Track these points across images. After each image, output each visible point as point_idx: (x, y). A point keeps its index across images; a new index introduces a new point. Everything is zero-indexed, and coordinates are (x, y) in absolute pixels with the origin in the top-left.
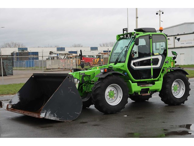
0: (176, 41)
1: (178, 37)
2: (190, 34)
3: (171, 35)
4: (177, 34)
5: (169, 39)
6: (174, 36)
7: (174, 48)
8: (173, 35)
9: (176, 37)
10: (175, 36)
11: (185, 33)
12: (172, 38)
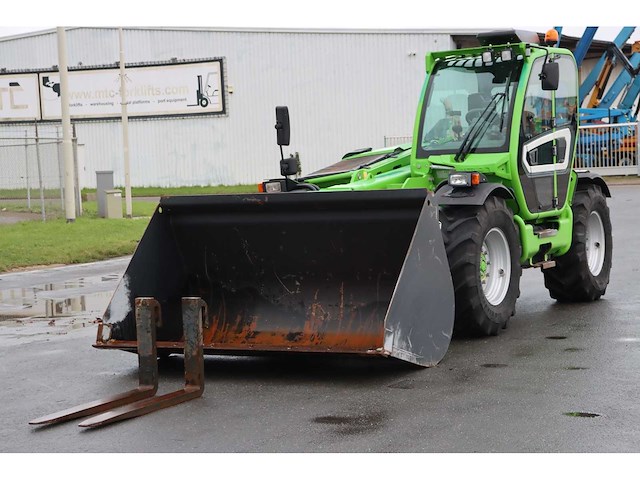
0: (48, 92)
1: (54, 78)
2: (105, 68)
3: (23, 68)
4: (49, 66)
5: (17, 84)
6: (38, 73)
7: (42, 121)
8: (32, 67)
9: (46, 80)
10: (42, 75)
11: (86, 64)
12: (29, 83)
